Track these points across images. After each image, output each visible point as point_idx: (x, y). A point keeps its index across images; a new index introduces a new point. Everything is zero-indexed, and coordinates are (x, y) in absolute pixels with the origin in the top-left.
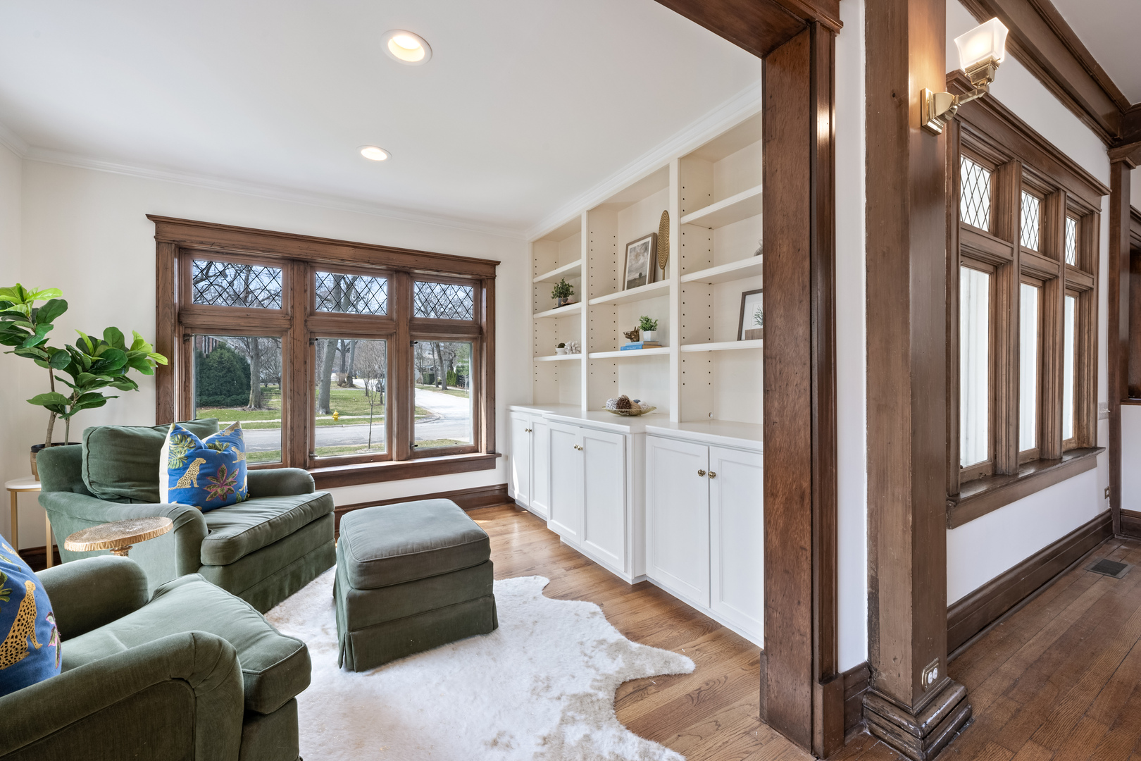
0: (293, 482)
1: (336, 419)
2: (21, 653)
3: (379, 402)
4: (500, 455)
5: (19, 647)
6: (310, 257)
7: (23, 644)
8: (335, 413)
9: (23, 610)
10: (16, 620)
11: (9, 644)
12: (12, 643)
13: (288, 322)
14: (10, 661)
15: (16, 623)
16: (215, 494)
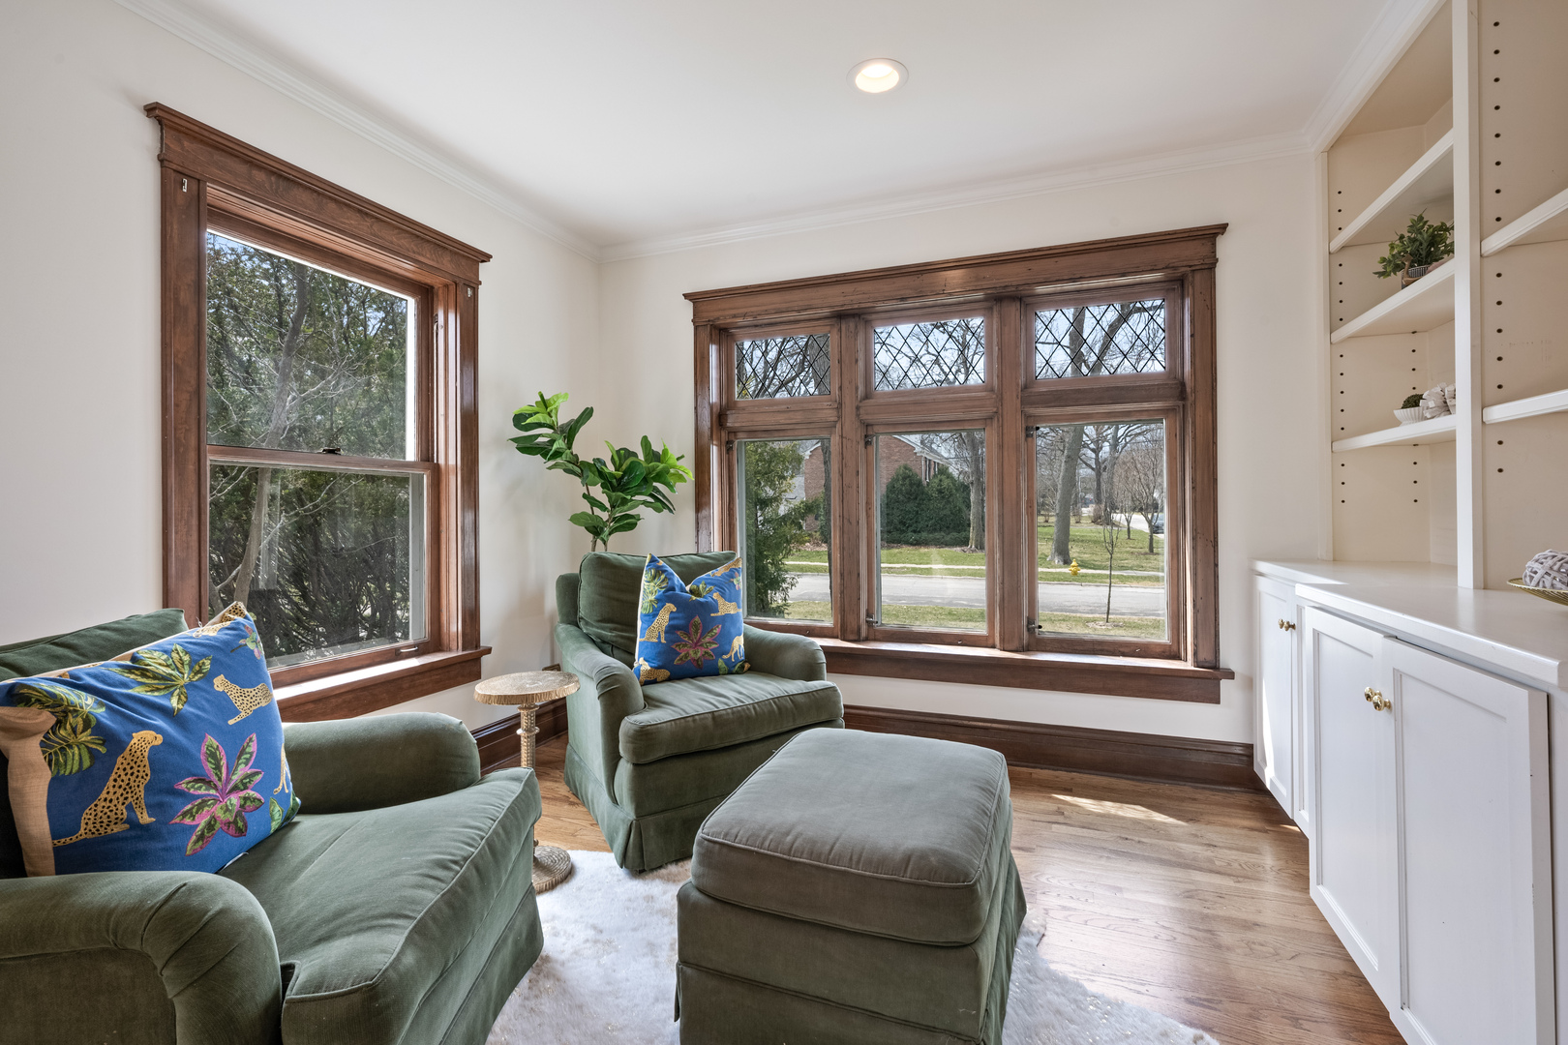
0: (792, 658)
1: (1075, 573)
2: (116, 823)
3: (1147, 550)
4: (1230, 675)
5: (113, 816)
6: (856, 306)
7: (119, 812)
8: (1074, 563)
9: (122, 767)
10: (112, 778)
11: (99, 809)
12: (103, 807)
13: (835, 413)
14: (98, 830)
15: (111, 783)
16: (686, 656)
